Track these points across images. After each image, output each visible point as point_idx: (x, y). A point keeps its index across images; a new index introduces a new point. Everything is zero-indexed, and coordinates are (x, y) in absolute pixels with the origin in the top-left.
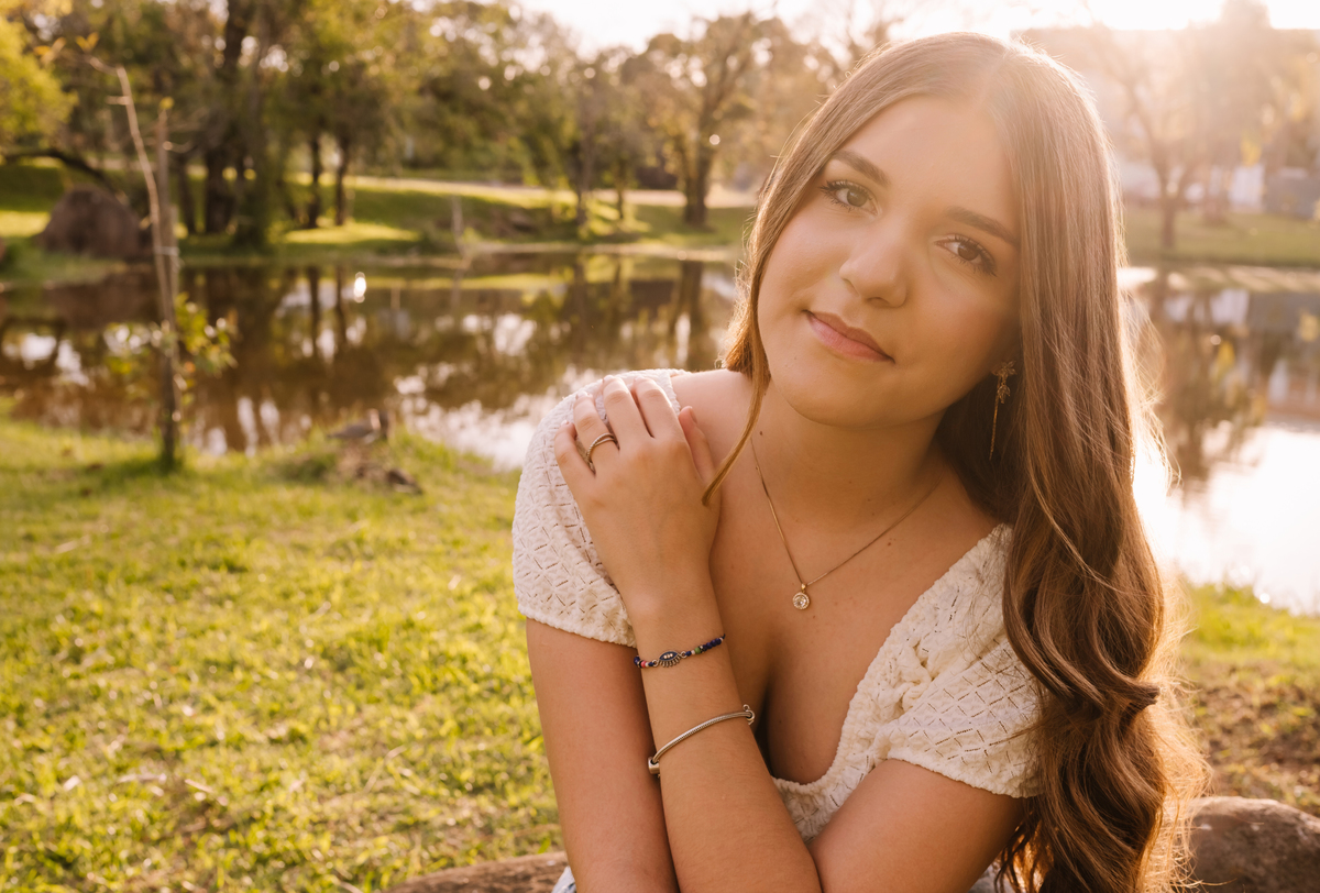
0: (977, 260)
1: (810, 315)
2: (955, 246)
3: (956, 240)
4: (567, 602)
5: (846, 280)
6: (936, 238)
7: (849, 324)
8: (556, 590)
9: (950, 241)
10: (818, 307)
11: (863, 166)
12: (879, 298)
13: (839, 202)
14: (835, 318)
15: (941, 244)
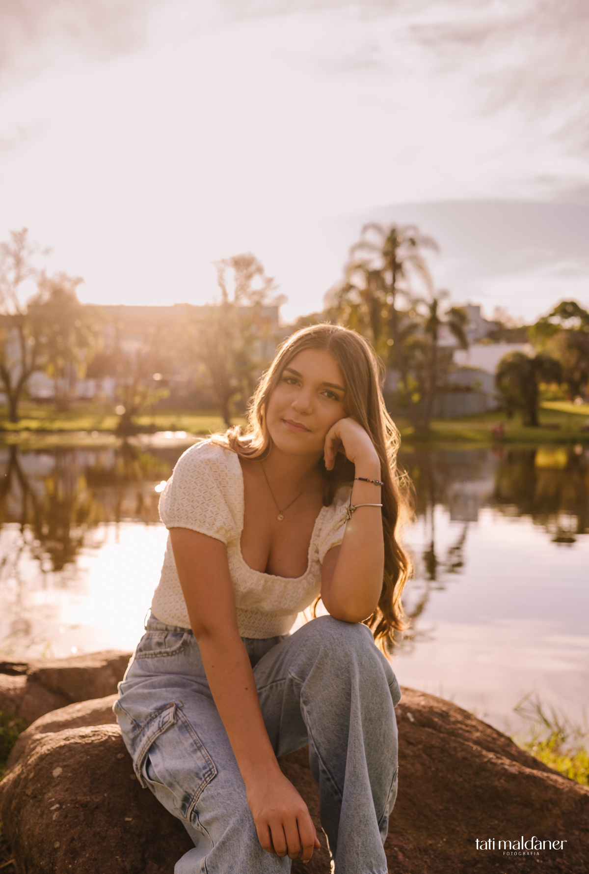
0: (333, 397)
1: (284, 421)
2: (326, 394)
3: (326, 392)
4: (180, 517)
5: (294, 408)
6: (320, 392)
7: (296, 421)
8: (190, 515)
9: (324, 392)
10: (286, 418)
11: (293, 372)
12: (304, 412)
13: (288, 383)
14: (292, 421)
15: (322, 393)
